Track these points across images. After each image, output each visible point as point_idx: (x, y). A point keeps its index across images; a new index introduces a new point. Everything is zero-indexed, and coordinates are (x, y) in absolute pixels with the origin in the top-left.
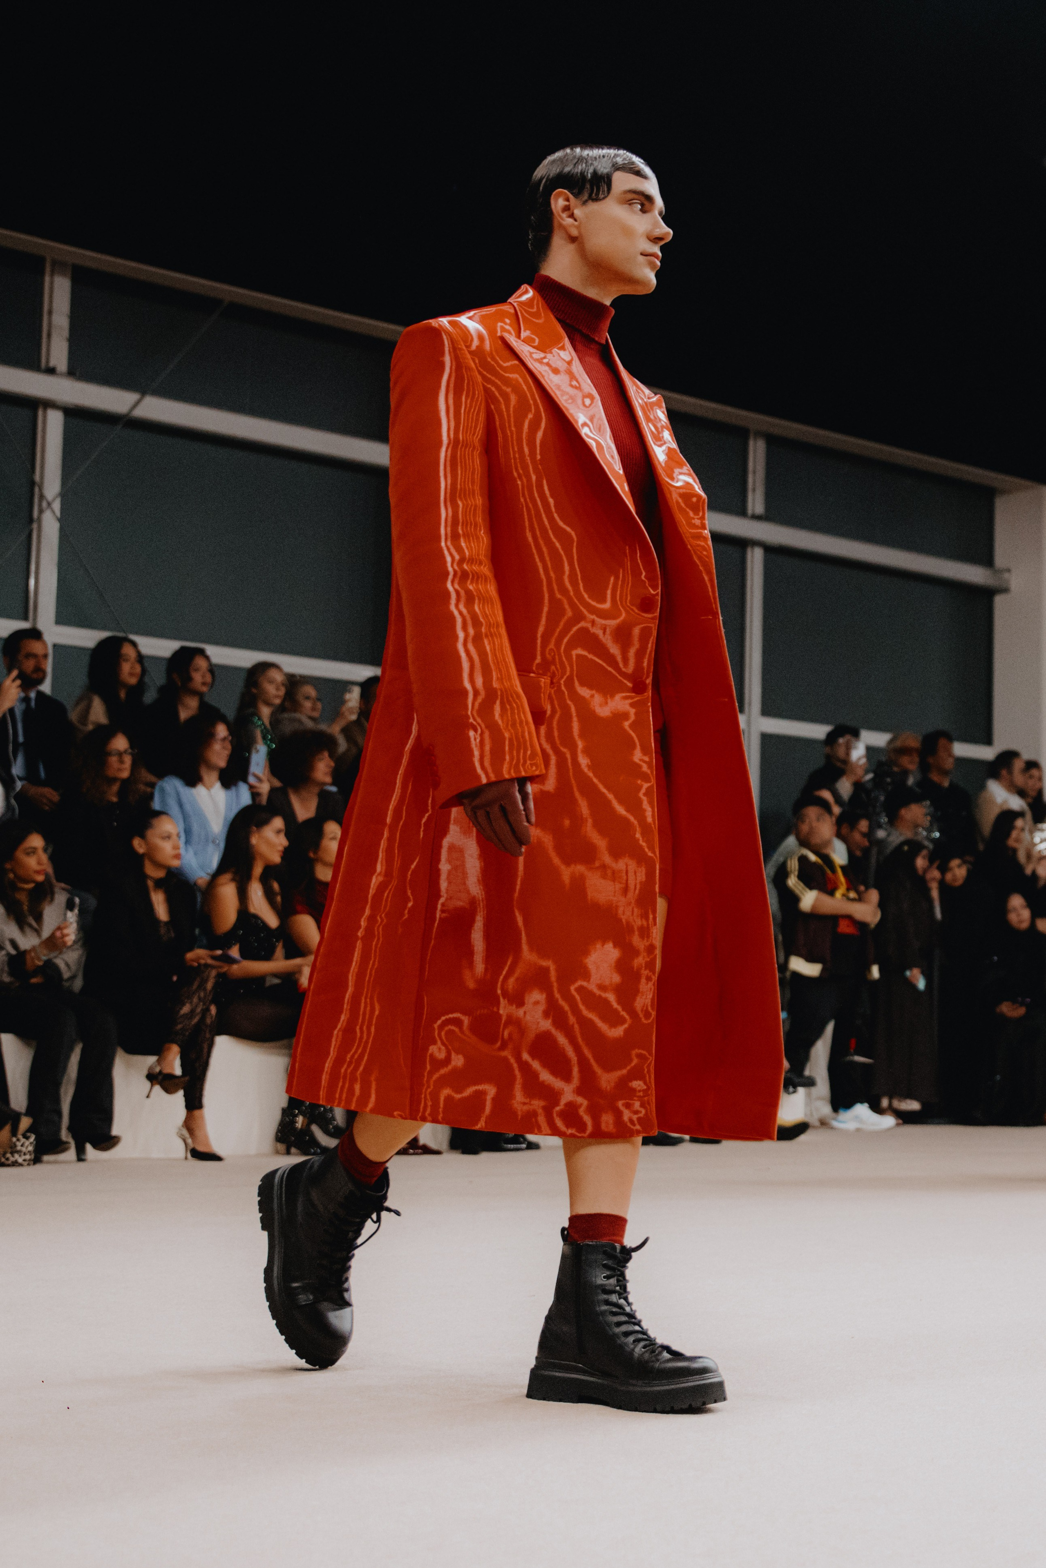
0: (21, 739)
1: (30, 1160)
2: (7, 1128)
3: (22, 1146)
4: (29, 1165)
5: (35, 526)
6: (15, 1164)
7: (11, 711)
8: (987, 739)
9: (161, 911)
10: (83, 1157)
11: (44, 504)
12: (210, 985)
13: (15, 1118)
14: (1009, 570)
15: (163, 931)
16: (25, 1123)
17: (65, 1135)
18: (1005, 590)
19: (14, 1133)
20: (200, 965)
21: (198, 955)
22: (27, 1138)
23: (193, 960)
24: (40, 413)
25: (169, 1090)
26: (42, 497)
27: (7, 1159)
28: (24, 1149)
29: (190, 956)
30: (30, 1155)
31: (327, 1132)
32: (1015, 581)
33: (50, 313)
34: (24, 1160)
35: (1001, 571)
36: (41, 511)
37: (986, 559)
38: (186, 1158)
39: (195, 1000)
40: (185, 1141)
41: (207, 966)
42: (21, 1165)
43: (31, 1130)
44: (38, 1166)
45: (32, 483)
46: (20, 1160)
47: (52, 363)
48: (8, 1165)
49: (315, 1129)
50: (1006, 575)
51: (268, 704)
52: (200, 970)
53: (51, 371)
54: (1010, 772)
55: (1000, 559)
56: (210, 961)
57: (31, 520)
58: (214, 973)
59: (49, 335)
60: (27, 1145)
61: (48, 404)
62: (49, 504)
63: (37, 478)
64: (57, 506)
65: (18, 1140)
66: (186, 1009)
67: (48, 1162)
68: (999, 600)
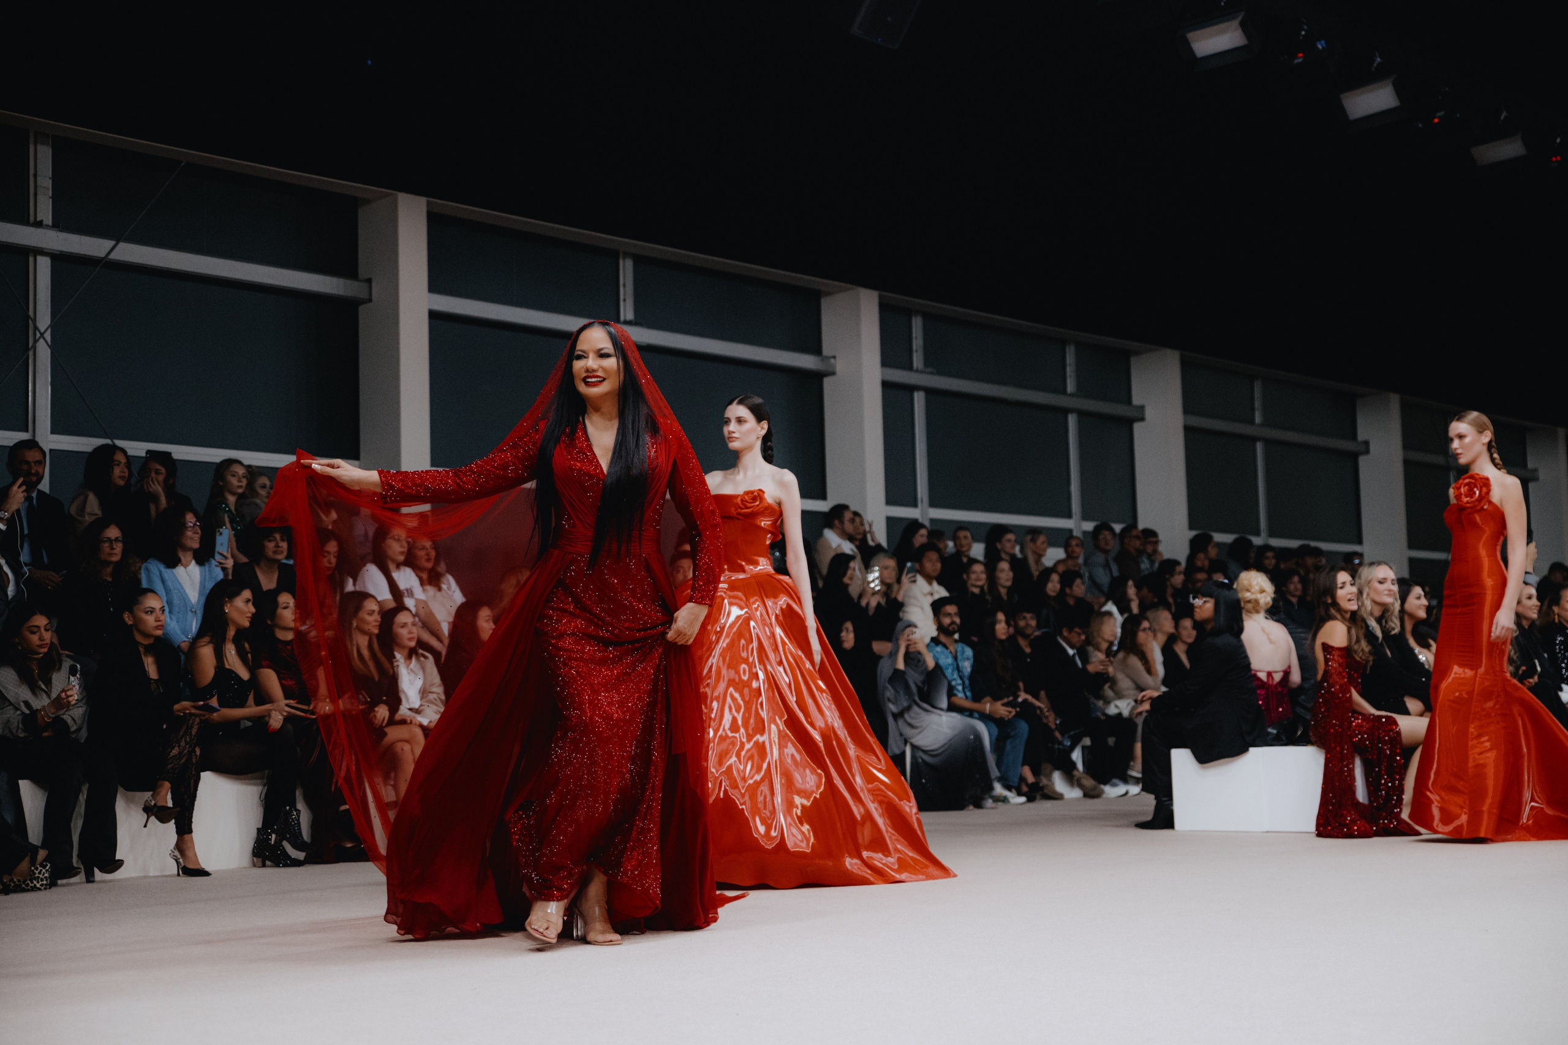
0: (26, 532)
1: (46, 885)
2: (27, 859)
3: (40, 873)
4: (45, 889)
5: (31, 353)
6: (34, 889)
7: (18, 511)
8: (823, 496)
9: (152, 672)
10: (91, 879)
11: (38, 335)
12: (194, 731)
13: (34, 850)
14: (834, 357)
15: (153, 687)
16: (42, 854)
17: (75, 861)
18: (833, 373)
19: (33, 862)
20: (184, 713)
21: (184, 706)
22: (44, 867)
23: (179, 711)
24: (31, 259)
25: (163, 820)
26: (36, 328)
27: (28, 885)
28: (41, 876)
29: (176, 707)
30: (46, 880)
31: (296, 847)
32: (840, 366)
33: (35, 175)
34: (42, 885)
35: (828, 358)
36: (36, 341)
37: (815, 348)
38: (179, 875)
39: (183, 744)
40: (177, 861)
41: (191, 714)
42: (39, 889)
43: (47, 859)
44: (54, 889)
45: (28, 317)
46: (38, 885)
47: (38, 220)
48: (28, 891)
49: (285, 844)
50: (832, 361)
51: (234, 494)
52: (187, 717)
53: (39, 224)
54: (842, 523)
55: (826, 351)
56: (193, 711)
57: (28, 349)
58: (197, 720)
59: (35, 195)
60: (44, 873)
61: (38, 252)
62: (42, 334)
63: (31, 313)
64: (48, 336)
65: (37, 869)
66: (175, 751)
67: (63, 885)
68: (827, 382)
